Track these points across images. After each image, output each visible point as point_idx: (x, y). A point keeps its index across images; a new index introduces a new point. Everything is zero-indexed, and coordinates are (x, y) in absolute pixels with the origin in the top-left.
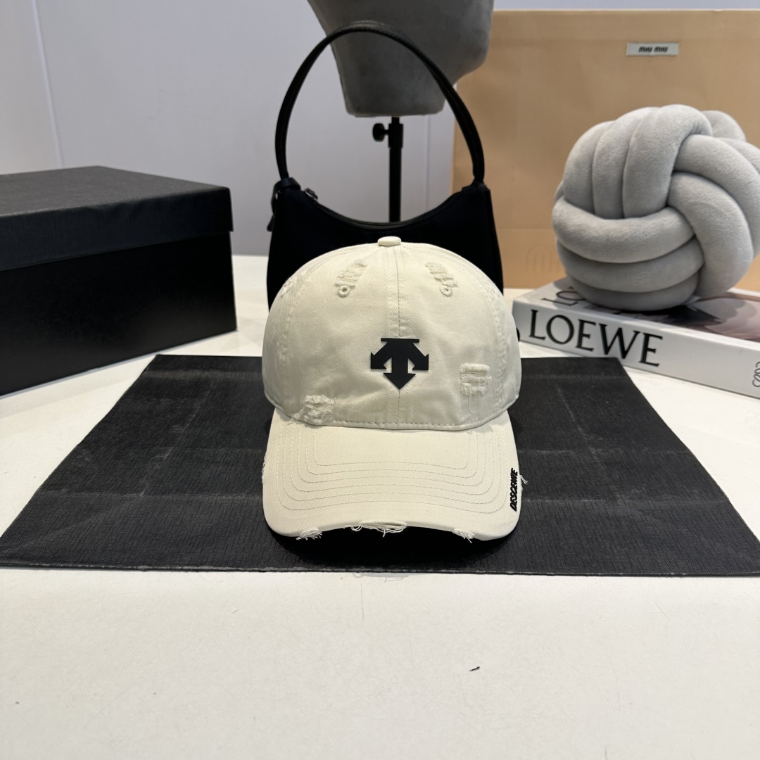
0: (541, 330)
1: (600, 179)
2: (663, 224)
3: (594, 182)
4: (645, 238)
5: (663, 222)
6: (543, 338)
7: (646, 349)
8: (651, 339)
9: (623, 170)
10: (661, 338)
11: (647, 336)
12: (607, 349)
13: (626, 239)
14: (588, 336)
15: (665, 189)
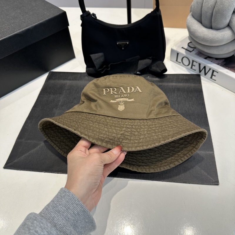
0: (179, 60)
1: (204, 12)
2: (225, 35)
3: (203, 13)
4: (217, 40)
5: (225, 34)
6: (180, 63)
7: (212, 75)
8: (215, 73)
9: (213, 10)
10: (218, 73)
11: (213, 71)
12: (200, 71)
13: (210, 39)
14: (195, 66)
15: (228, 21)
